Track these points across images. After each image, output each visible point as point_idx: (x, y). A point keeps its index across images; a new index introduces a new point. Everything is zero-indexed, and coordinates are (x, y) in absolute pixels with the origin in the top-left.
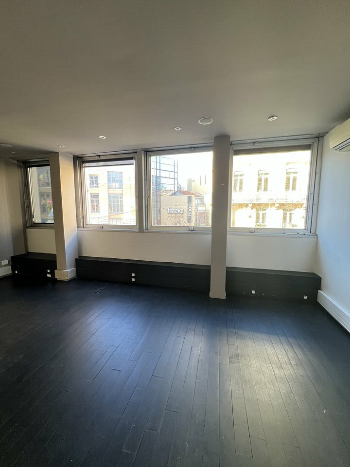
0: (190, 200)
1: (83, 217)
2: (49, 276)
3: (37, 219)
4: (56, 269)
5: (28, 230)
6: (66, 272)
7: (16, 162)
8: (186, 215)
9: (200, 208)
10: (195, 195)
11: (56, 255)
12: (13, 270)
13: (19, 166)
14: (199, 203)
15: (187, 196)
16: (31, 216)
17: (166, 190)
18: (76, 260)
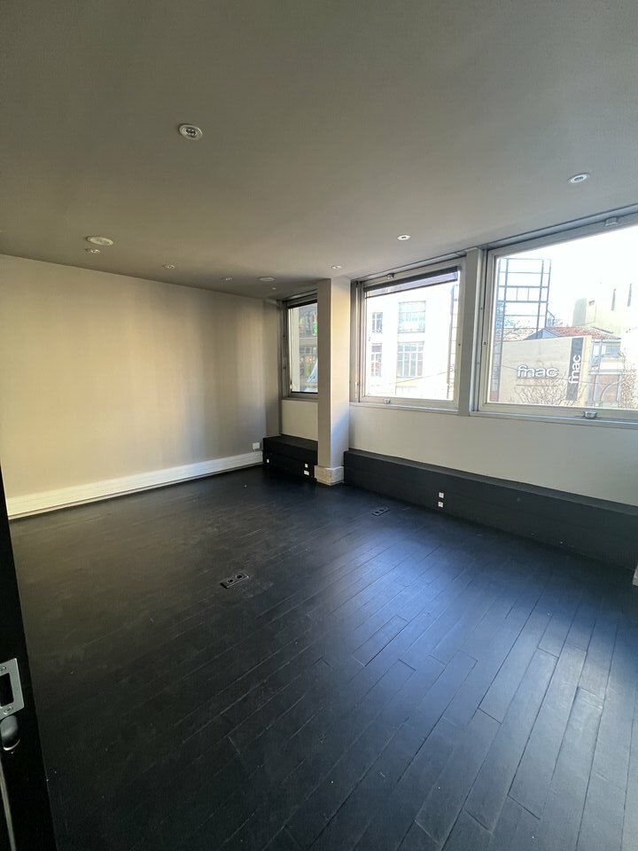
0: (577, 349)
1: (359, 384)
2: (306, 473)
3: (295, 387)
4: (317, 464)
5: (284, 401)
6: (329, 471)
7: (275, 302)
8: (565, 382)
9: (604, 366)
10: (594, 336)
11: (317, 442)
12: (265, 459)
13: (279, 308)
14: (603, 352)
15: (571, 338)
16: (289, 382)
17: (516, 329)
18: (345, 453)
